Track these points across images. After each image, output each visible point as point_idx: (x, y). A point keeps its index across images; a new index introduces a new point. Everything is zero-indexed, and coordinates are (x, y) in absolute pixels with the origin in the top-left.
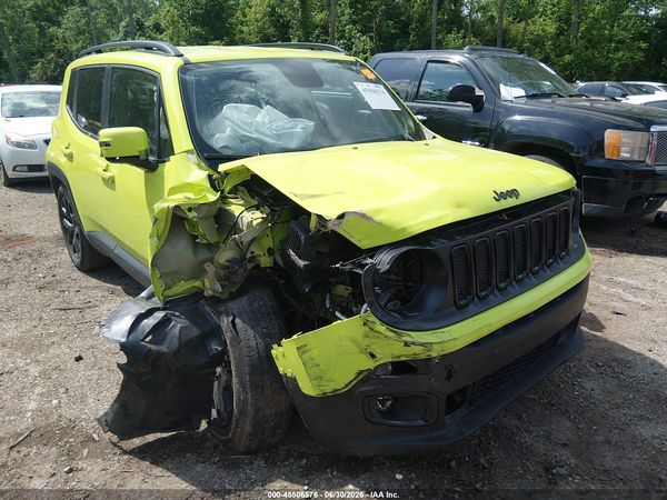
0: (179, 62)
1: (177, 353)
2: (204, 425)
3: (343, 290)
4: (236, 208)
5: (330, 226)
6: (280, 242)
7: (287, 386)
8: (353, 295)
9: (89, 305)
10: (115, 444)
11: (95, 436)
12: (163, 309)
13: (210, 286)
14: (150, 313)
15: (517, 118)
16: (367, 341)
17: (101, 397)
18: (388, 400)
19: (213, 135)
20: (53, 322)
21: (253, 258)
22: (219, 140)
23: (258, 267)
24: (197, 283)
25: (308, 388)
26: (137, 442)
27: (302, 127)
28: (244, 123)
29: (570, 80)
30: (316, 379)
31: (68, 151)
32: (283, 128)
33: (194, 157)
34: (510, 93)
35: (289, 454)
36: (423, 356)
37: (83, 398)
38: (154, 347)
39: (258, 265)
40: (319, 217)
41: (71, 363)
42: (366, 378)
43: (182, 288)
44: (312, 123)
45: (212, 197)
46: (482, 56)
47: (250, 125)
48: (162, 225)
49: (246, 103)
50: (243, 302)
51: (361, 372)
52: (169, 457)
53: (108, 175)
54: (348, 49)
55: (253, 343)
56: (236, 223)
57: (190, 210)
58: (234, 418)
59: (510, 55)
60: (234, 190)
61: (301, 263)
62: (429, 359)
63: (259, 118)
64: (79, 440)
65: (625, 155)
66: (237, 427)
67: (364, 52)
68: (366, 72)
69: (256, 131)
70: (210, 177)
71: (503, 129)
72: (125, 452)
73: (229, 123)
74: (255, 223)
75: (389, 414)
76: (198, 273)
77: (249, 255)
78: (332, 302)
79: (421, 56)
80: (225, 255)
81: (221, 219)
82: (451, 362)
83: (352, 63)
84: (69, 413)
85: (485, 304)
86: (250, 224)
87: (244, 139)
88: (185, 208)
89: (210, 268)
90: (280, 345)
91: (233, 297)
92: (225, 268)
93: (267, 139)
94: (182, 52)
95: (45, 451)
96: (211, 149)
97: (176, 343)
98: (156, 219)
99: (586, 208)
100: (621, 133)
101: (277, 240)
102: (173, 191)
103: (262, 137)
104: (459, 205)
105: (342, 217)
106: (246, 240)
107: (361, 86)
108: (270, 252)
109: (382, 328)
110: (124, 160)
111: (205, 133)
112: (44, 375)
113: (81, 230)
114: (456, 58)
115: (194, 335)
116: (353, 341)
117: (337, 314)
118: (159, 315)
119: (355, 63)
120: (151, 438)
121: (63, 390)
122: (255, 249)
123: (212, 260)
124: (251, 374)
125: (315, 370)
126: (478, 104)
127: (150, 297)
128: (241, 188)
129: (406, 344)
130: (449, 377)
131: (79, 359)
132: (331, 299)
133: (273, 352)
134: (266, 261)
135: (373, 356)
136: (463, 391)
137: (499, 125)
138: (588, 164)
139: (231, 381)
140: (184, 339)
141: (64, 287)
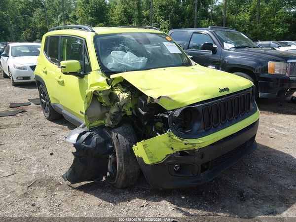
0: (93, 34)
1: (95, 148)
2: (104, 179)
3: (159, 125)
4: (117, 92)
5: (155, 101)
6: (135, 105)
7: (138, 161)
8: (164, 126)
9: (53, 134)
10: (69, 186)
11: (61, 183)
12: (90, 131)
13: (108, 122)
14: (84, 133)
15: (231, 57)
16: (170, 143)
17: (62, 168)
18: (178, 166)
19: (107, 64)
20: (39, 140)
21: (124, 112)
22: (110, 66)
23: (126, 115)
24: (102, 122)
25: (147, 161)
26: (78, 185)
27: (142, 60)
28: (119, 58)
29: (256, 40)
30: (150, 157)
31: (45, 70)
32: (135, 61)
33: (100, 72)
34: (228, 46)
35: (138, 189)
36: (192, 149)
37: (55, 169)
38: (86, 146)
39: (126, 114)
40: (151, 97)
41: (49, 156)
42: (170, 157)
43: (96, 123)
44: (147, 59)
45: (108, 88)
46: (216, 31)
47: (122, 59)
48: (89, 98)
49: (120, 51)
50: (121, 128)
51: (168, 155)
52: (91, 190)
53: (61, 80)
54: (158, 26)
55: (125, 144)
56: (118, 97)
57: (100, 92)
58: (117, 174)
59: (228, 30)
60: (116, 85)
61: (143, 113)
62: (194, 150)
63: (125, 57)
64: (55, 184)
65: (277, 72)
66: (118, 178)
67: (165, 28)
68: (167, 38)
69: (124, 62)
70: (107, 80)
71: (225, 62)
72: (74, 188)
73: (113, 59)
74: (125, 98)
75: (178, 172)
76: (103, 117)
77: (123, 110)
78: (155, 129)
79: (190, 31)
80: (113, 110)
81: (111, 96)
82: (203, 151)
83: (161, 34)
84: (50, 174)
85: (216, 129)
86: (123, 98)
87: (119, 65)
88: (98, 92)
89: (108, 115)
90: (136, 145)
91: (116, 127)
92: (113, 115)
93: (129, 65)
94: (94, 30)
95: (42, 188)
96: (107, 69)
97: (95, 144)
98: (87, 96)
99: (260, 94)
100: (275, 63)
101: (134, 105)
102: (92, 85)
103: (126, 64)
104: (205, 94)
105: (160, 98)
106: (122, 104)
107: (166, 44)
108: (131, 109)
109: (176, 138)
110: (70, 73)
111: (104, 62)
112: (38, 160)
113: (50, 103)
114: (205, 31)
115: (102, 141)
116: (164, 143)
117: (157, 133)
118: (88, 133)
119: (163, 34)
120: (83, 183)
121: (46, 166)
122: (125, 108)
123: (108, 112)
124: (124, 156)
125: (150, 154)
126: (214, 51)
127: (83, 127)
128: (119, 84)
129: (185, 144)
130: (202, 157)
131: (52, 154)
132: (155, 128)
133: (133, 148)
134: (129, 113)
135: (172, 149)
136: (207, 163)
137: (223, 60)
138: (261, 76)
139: (116, 160)
140: (98, 143)
141: (43, 126)
